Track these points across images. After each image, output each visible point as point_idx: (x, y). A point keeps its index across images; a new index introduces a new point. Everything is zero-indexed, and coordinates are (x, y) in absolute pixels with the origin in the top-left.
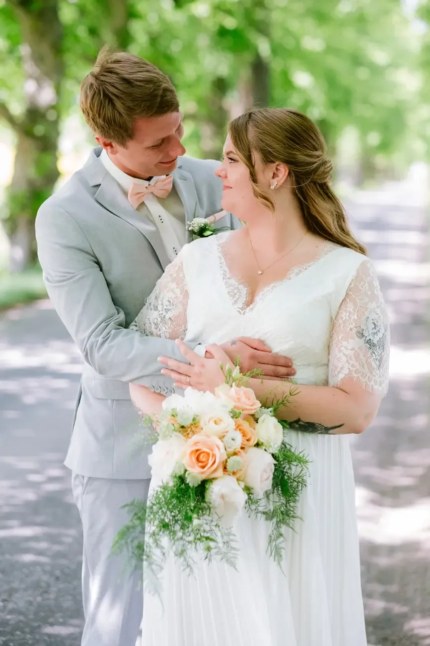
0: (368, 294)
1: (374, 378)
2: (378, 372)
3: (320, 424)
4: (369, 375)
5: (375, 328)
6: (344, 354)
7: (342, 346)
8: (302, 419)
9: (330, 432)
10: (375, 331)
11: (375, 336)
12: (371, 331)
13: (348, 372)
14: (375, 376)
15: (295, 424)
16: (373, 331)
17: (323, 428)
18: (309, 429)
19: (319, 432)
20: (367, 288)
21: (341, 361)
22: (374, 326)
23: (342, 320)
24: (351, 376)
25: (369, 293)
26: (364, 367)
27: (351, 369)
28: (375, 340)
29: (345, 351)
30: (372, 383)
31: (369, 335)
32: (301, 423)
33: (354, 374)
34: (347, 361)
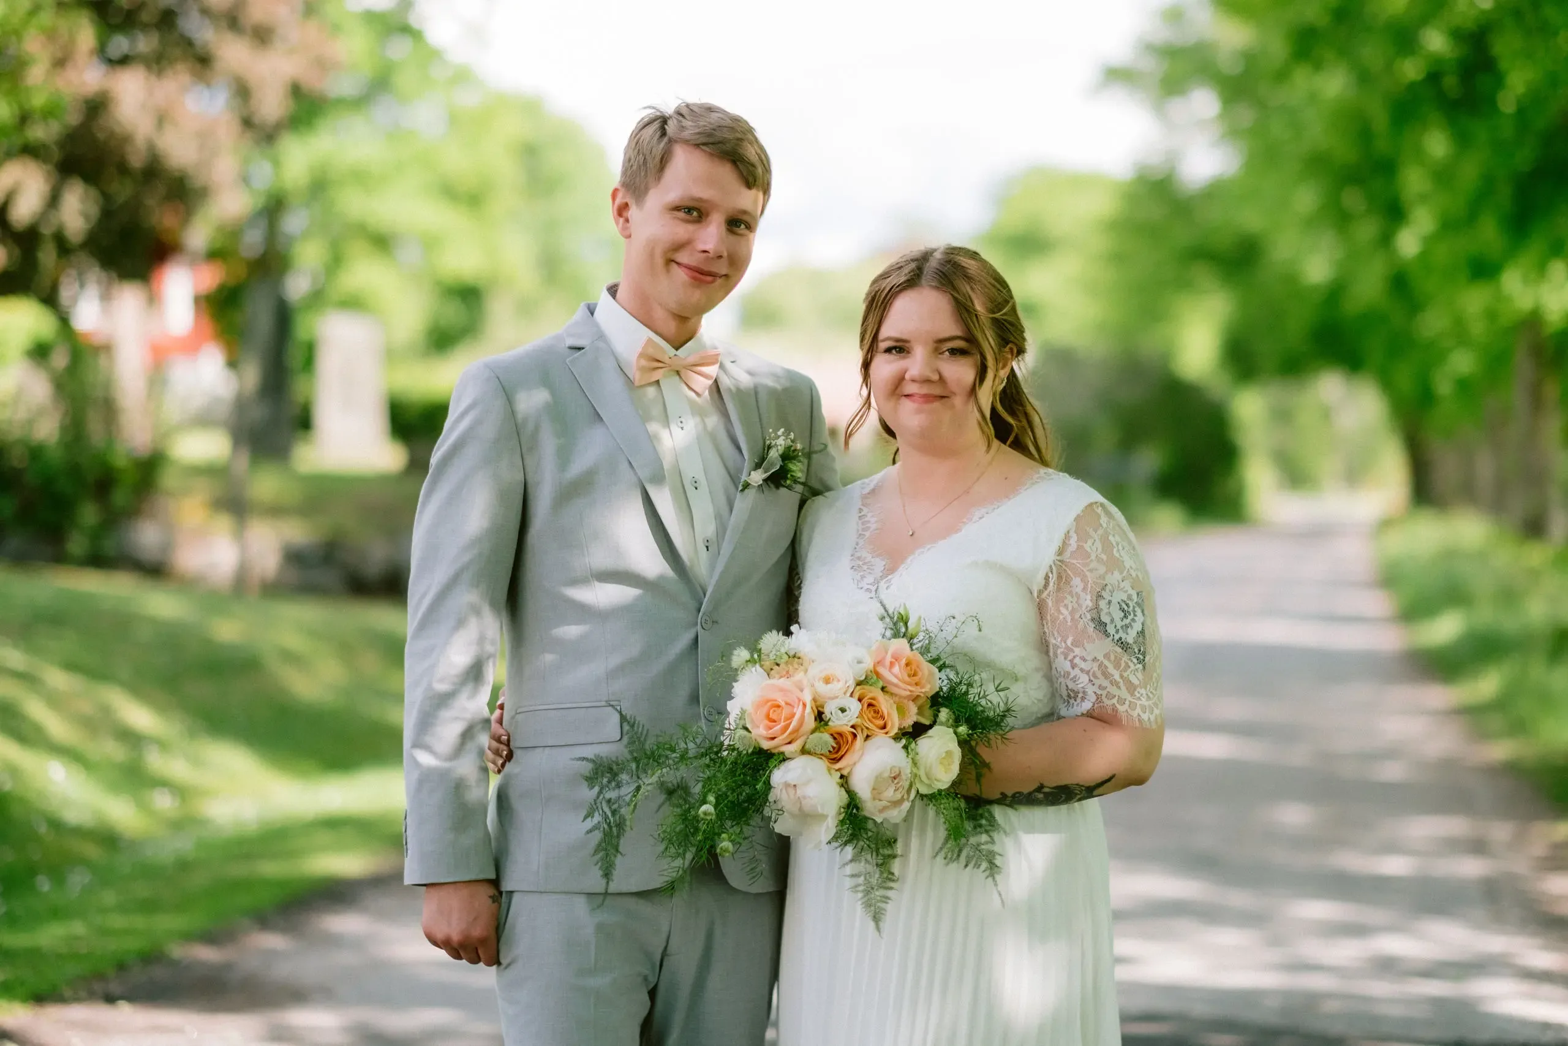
0: (1102, 560)
1: (1139, 703)
2: (1143, 691)
3: (1077, 785)
4: (1129, 698)
5: (1125, 617)
6: (1082, 670)
7: (1074, 657)
8: (1045, 784)
9: (1095, 793)
10: (1126, 621)
11: (1129, 629)
12: (1119, 624)
13: (1095, 698)
14: (1139, 698)
15: (1037, 794)
16: (1123, 623)
17: (1083, 788)
18: (1061, 797)
19: (1079, 797)
20: (1100, 550)
21: (1080, 681)
22: (1123, 614)
23: (1067, 609)
24: (1102, 704)
25: (1104, 557)
26: (1119, 688)
27: (1099, 692)
28: (1130, 637)
29: (1083, 665)
30: (1138, 710)
31: (1117, 632)
32: (1046, 790)
33: (1105, 699)
34: (1090, 681)
